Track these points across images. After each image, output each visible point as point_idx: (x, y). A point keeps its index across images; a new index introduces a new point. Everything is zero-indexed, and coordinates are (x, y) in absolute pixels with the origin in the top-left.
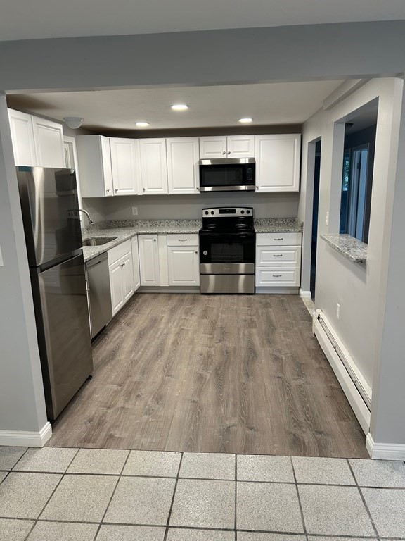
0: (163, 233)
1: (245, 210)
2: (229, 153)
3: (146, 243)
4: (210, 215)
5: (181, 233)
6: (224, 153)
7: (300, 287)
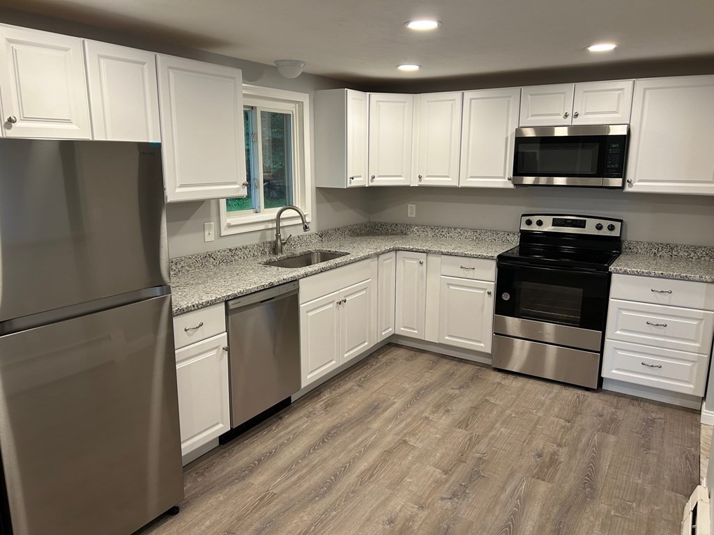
0: (435, 253)
1: (605, 224)
2: (577, 115)
3: (408, 266)
4: (534, 228)
5: (466, 256)
6: (566, 116)
7: (704, 398)
